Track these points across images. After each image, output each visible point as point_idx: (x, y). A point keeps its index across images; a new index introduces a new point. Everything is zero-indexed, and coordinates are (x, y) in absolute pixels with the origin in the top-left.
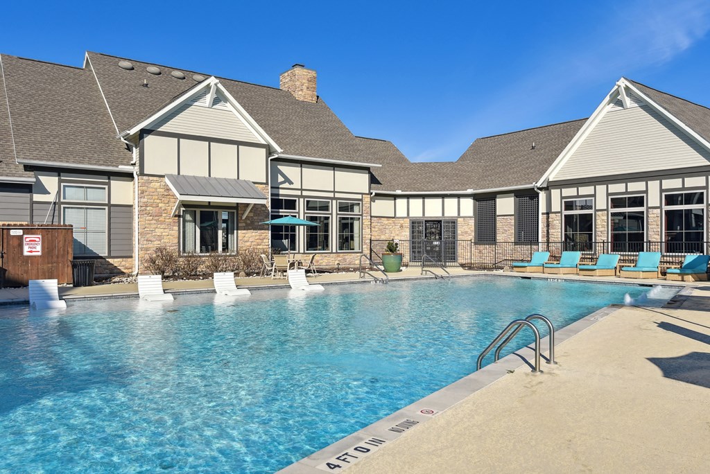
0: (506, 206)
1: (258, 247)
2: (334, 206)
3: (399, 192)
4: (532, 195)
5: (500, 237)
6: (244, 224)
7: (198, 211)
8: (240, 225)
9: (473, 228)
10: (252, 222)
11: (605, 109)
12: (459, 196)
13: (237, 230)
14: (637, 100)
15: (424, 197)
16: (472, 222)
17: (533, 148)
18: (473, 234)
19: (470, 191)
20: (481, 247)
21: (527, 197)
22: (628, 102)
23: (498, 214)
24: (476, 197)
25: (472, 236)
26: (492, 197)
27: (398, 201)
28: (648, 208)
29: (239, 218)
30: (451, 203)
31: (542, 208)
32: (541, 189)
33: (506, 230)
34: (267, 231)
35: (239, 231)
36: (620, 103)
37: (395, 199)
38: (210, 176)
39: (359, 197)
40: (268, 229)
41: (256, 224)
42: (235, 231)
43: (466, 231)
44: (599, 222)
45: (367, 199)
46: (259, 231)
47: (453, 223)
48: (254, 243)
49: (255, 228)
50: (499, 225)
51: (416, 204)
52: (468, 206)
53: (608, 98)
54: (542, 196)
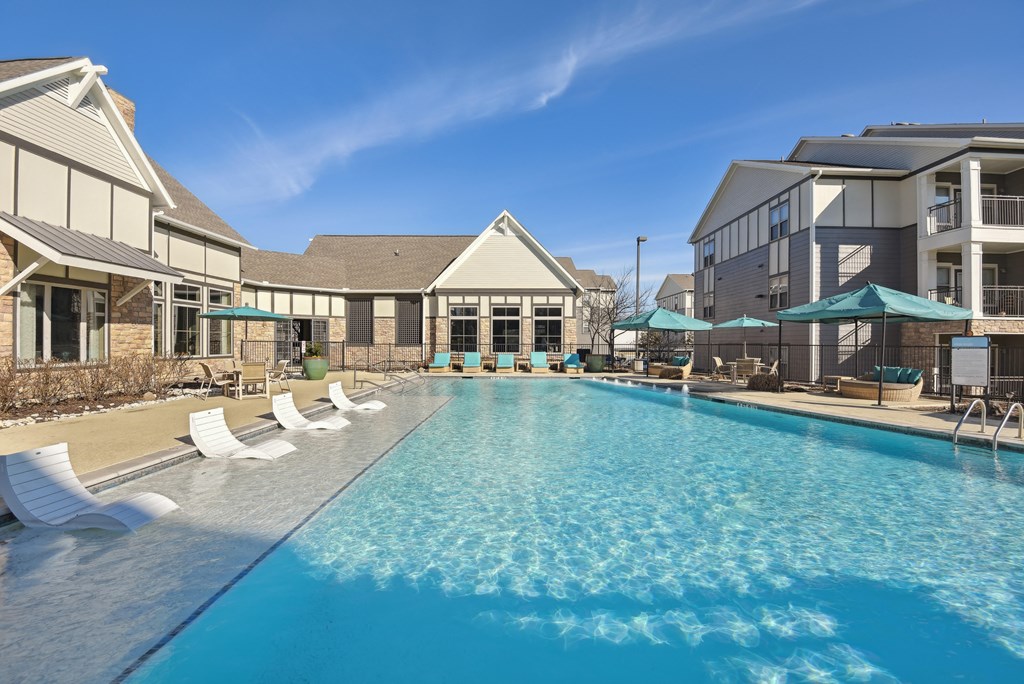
0: (385, 309)
1: (139, 351)
2: (205, 293)
3: (266, 284)
4: (416, 299)
5: (377, 339)
6: (119, 315)
7: (48, 287)
8: (113, 315)
9: (344, 329)
10: (130, 312)
11: (489, 232)
12: (330, 294)
13: (109, 322)
14: (515, 230)
15: (292, 291)
16: (343, 323)
17: (396, 254)
18: (345, 335)
19: (345, 290)
20: (355, 349)
21: (409, 302)
22: (509, 232)
23: (376, 315)
24: (348, 297)
25: (343, 337)
26: (369, 298)
27: (261, 294)
28: (522, 318)
29: (113, 304)
30: (322, 301)
31: (426, 312)
32: (426, 294)
33: (385, 331)
34: (148, 326)
35: (112, 325)
36: (501, 231)
37: (256, 292)
38: (68, 226)
39: (230, 285)
40: (151, 323)
41: (136, 314)
42: (106, 325)
43: (338, 332)
44: (482, 327)
45: (238, 288)
46: (140, 326)
47: (324, 324)
48: (132, 346)
49: (133, 322)
50: (376, 326)
51: (282, 299)
52: (340, 306)
53: (493, 224)
54: (426, 301)
